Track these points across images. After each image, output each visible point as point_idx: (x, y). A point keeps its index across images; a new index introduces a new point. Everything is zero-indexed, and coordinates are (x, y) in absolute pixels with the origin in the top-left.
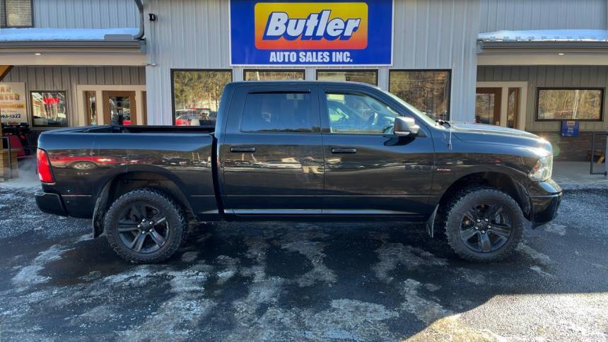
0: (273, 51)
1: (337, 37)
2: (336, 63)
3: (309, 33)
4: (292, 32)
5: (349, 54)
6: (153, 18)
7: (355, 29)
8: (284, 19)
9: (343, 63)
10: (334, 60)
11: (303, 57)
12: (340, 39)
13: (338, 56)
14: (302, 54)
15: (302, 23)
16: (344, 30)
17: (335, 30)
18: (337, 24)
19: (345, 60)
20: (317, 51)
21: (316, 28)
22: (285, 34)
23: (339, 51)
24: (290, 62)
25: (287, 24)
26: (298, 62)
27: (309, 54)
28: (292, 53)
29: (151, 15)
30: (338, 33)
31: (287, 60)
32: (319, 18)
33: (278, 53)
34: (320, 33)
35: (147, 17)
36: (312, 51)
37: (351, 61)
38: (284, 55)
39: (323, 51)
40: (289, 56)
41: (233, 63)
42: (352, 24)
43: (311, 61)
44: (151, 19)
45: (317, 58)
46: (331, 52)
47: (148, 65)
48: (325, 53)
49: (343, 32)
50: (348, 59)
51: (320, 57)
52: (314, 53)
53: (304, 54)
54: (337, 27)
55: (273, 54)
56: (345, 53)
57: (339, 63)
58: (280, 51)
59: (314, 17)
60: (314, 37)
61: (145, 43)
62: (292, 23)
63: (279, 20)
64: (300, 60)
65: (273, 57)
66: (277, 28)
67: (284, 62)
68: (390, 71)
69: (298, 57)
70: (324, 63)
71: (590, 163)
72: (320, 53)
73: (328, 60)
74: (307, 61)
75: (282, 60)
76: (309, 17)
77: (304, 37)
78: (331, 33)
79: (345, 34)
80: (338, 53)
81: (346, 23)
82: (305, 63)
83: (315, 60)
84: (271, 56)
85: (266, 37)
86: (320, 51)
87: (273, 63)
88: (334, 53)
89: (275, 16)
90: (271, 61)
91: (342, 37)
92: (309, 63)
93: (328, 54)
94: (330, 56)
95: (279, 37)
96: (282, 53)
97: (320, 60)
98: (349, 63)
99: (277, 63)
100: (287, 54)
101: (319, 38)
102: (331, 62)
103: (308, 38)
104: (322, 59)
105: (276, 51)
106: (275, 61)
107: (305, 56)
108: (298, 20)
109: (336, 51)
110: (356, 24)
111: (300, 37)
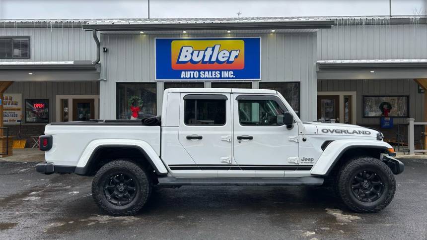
0: (183, 71)
1: (225, 61)
3: (207, 59)
4: (195, 59)
5: (232, 73)
6: (106, 51)
7: (236, 57)
8: (191, 50)
9: (229, 78)
10: (223, 77)
13: (226, 74)
14: (202, 73)
15: (202, 53)
16: (229, 57)
17: (223, 57)
18: (224, 54)
19: (230, 76)
21: (211, 56)
22: (191, 60)
23: (226, 71)
24: (194, 78)
25: (192, 54)
26: (199, 78)
27: (207, 72)
28: (195, 72)
29: (104, 49)
30: (226, 59)
31: (192, 77)
32: (213, 50)
33: (186, 72)
34: (214, 59)
35: (102, 50)
36: (208, 71)
37: (234, 77)
38: (190, 74)
40: (194, 74)
41: (157, 79)
42: (234, 54)
44: (104, 51)
45: (212, 75)
46: (221, 71)
48: (217, 72)
49: (229, 59)
50: (232, 76)
51: (213, 74)
52: (210, 72)
55: (183, 73)
56: (230, 72)
57: (226, 78)
58: (188, 71)
59: (210, 50)
61: (100, 66)
62: (196, 53)
63: (187, 51)
64: (201, 76)
65: (183, 75)
66: (186, 56)
67: (190, 78)
68: (260, 83)
69: (200, 75)
70: (216, 78)
72: (213, 72)
73: (219, 76)
74: (205, 77)
75: (189, 76)
77: (203, 61)
78: (221, 59)
81: (230, 53)
82: (204, 78)
83: (210, 77)
85: (179, 62)
86: (214, 71)
87: (183, 78)
88: (223, 72)
89: (185, 49)
90: (182, 77)
91: (228, 62)
92: (207, 78)
93: (219, 72)
94: (221, 74)
95: (188, 62)
96: (189, 72)
97: (214, 77)
99: (186, 78)
100: (192, 72)
101: (213, 62)
102: (221, 78)
103: (206, 62)
104: (215, 76)
105: (185, 71)
106: (185, 77)
107: (204, 74)
108: (199, 51)
109: (224, 71)
110: (237, 53)
111: (201, 62)
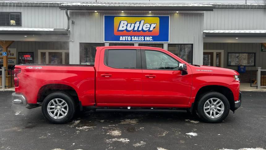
2: (146, 41)
3: (136, 29)
4: (129, 29)
7: (154, 28)
8: (126, 23)
11: (134, 39)
12: (148, 32)
14: (133, 37)
15: (133, 25)
16: (150, 28)
17: (146, 28)
18: (147, 26)
19: (150, 40)
20: (139, 36)
21: (139, 27)
22: (126, 30)
24: (128, 41)
25: (127, 26)
26: (131, 40)
28: (129, 37)
29: (72, 21)
30: (148, 29)
32: (140, 23)
33: (123, 37)
34: (140, 29)
36: (137, 36)
38: (126, 38)
39: (141, 36)
41: (105, 41)
42: (153, 26)
43: (136, 40)
44: (72, 23)
45: (139, 39)
47: (71, 41)
49: (150, 29)
50: (151, 39)
53: (134, 37)
54: (147, 27)
55: (121, 37)
56: (150, 37)
57: (148, 41)
59: (138, 23)
60: (138, 31)
61: (70, 32)
62: (129, 25)
63: (124, 24)
66: (123, 27)
67: (126, 41)
68: (168, 44)
70: (142, 41)
71: (250, 83)
73: (143, 40)
76: (136, 23)
78: (145, 29)
79: (150, 30)
80: (147, 37)
81: (150, 25)
82: (134, 41)
84: (121, 38)
87: (121, 41)
89: (122, 22)
93: (143, 37)
98: (152, 41)
99: (123, 41)
101: (140, 31)
103: (136, 31)
104: (141, 39)
107: (134, 38)
108: (131, 24)
110: (154, 25)
111: (132, 31)
